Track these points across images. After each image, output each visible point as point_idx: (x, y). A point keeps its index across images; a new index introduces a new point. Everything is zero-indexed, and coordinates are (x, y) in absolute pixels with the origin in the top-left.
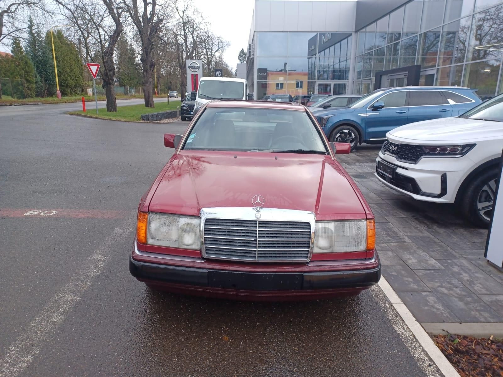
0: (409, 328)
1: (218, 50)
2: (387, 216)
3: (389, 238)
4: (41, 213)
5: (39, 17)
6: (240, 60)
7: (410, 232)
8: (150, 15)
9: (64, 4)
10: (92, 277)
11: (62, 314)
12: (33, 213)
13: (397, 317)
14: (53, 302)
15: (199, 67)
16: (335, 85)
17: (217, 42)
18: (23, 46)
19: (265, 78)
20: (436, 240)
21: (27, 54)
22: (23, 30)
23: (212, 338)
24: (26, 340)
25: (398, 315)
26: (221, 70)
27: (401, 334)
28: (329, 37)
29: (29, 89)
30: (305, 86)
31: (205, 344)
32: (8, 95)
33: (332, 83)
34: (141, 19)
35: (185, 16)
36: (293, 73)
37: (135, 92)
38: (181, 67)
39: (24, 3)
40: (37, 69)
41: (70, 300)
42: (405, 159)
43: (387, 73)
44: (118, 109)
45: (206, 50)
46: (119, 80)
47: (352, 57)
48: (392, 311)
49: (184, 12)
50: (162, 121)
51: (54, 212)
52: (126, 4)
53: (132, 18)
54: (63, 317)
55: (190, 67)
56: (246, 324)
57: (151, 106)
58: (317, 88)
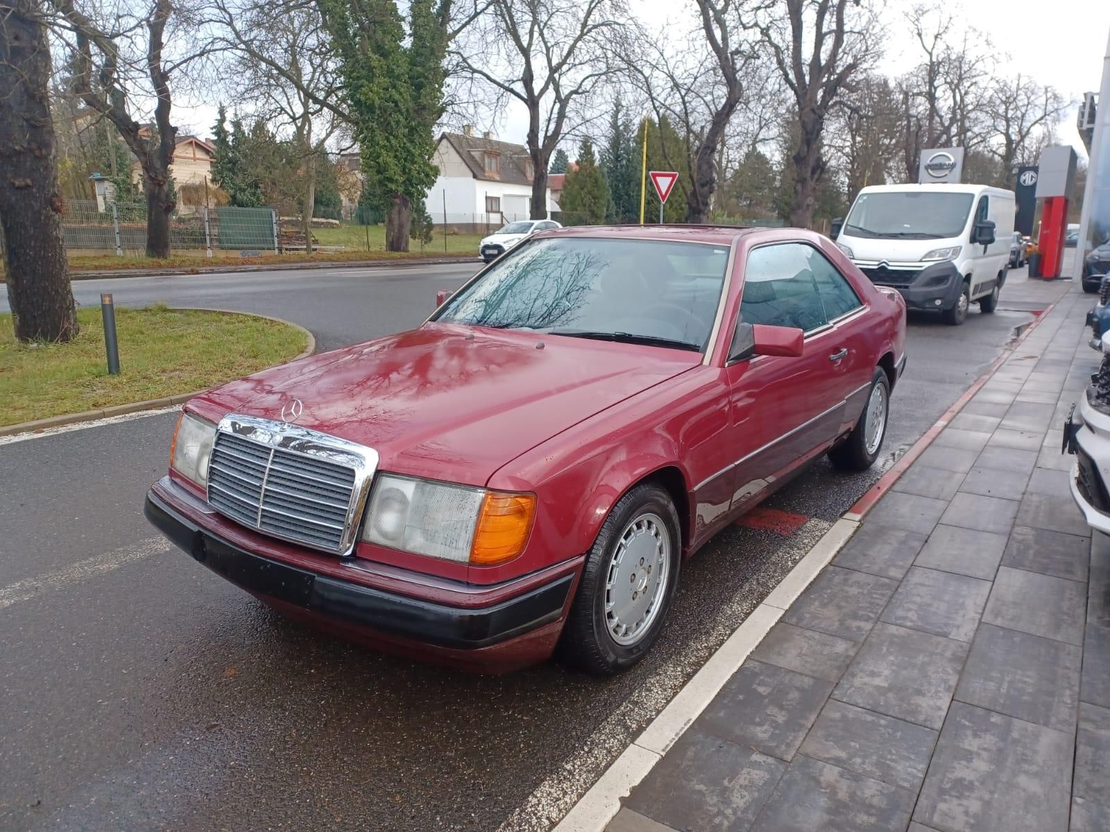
1: (1041, 119)
15: (953, 166)
17: (1043, 99)
18: (596, 151)
21: (602, 164)
34: (806, 71)
35: (939, 46)
49: (937, 36)
55: (928, 167)
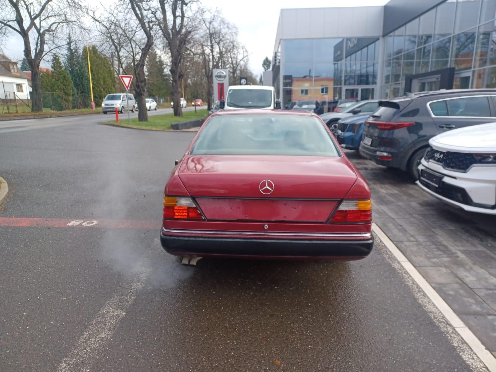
0: (479, 358)
1: (243, 59)
2: (435, 228)
3: (439, 252)
4: (83, 223)
5: (77, 35)
6: (264, 68)
7: (462, 246)
8: (179, 27)
9: (100, 21)
10: (136, 291)
11: (109, 330)
12: (76, 223)
13: (463, 344)
14: (99, 317)
15: (225, 77)
16: (362, 90)
17: (242, 51)
18: (62, 62)
19: (290, 84)
20: (492, 255)
21: (66, 69)
22: (63, 47)
23: (263, 361)
24: (77, 357)
25: (464, 342)
26: (246, 79)
27: (471, 364)
28: (356, 42)
29: (66, 101)
30: (331, 91)
31: (256, 368)
32: (48, 107)
33: (360, 88)
34: (170, 32)
35: (211, 27)
36: (318, 79)
37: (164, 102)
38: (207, 77)
39: (64, 21)
40: (75, 83)
41: (116, 315)
42: (452, 167)
43: (417, 76)
44: (149, 119)
45: (232, 59)
46: (148, 91)
47: (380, 61)
48: (455, 336)
49: (210, 23)
50: (191, 130)
51: (95, 222)
52: (156, 18)
53: (162, 31)
54: (110, 333)
55: (217, 76)
56: (297, 347)
57: (179, 115)
58: (344, 93)
